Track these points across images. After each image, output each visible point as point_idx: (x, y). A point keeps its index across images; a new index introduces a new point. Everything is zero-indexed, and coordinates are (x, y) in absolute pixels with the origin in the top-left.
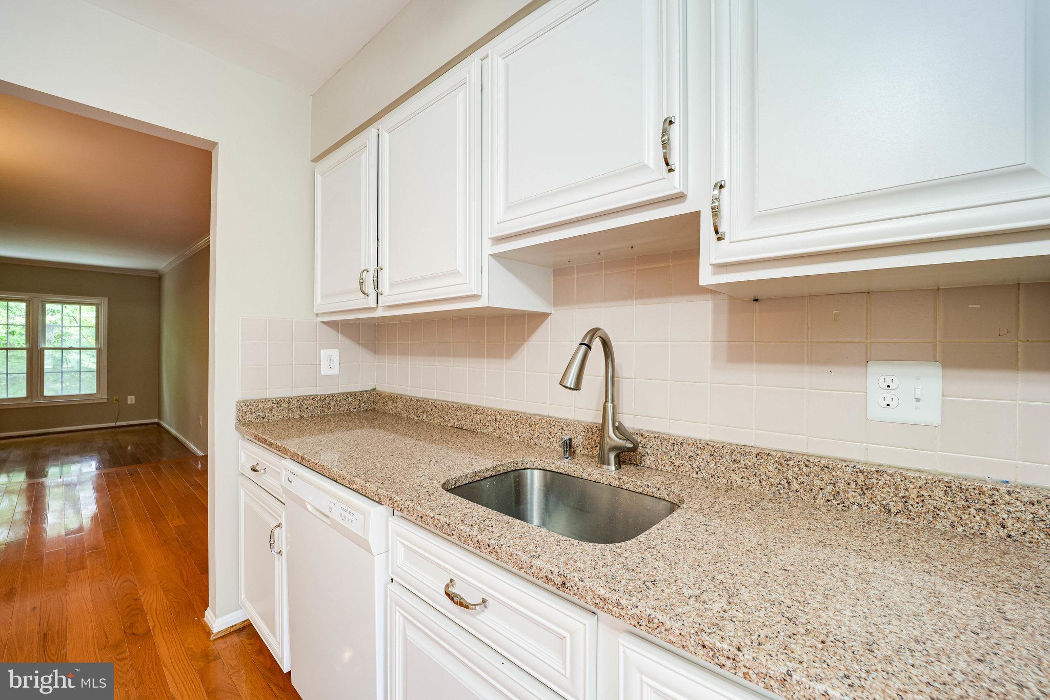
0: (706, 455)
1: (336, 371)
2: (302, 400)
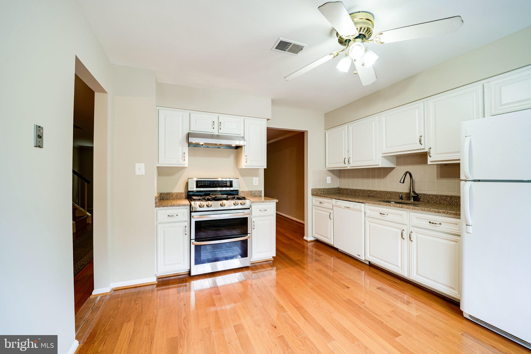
0: (435, 197)
1: (330, 182)
2: (324, 189)
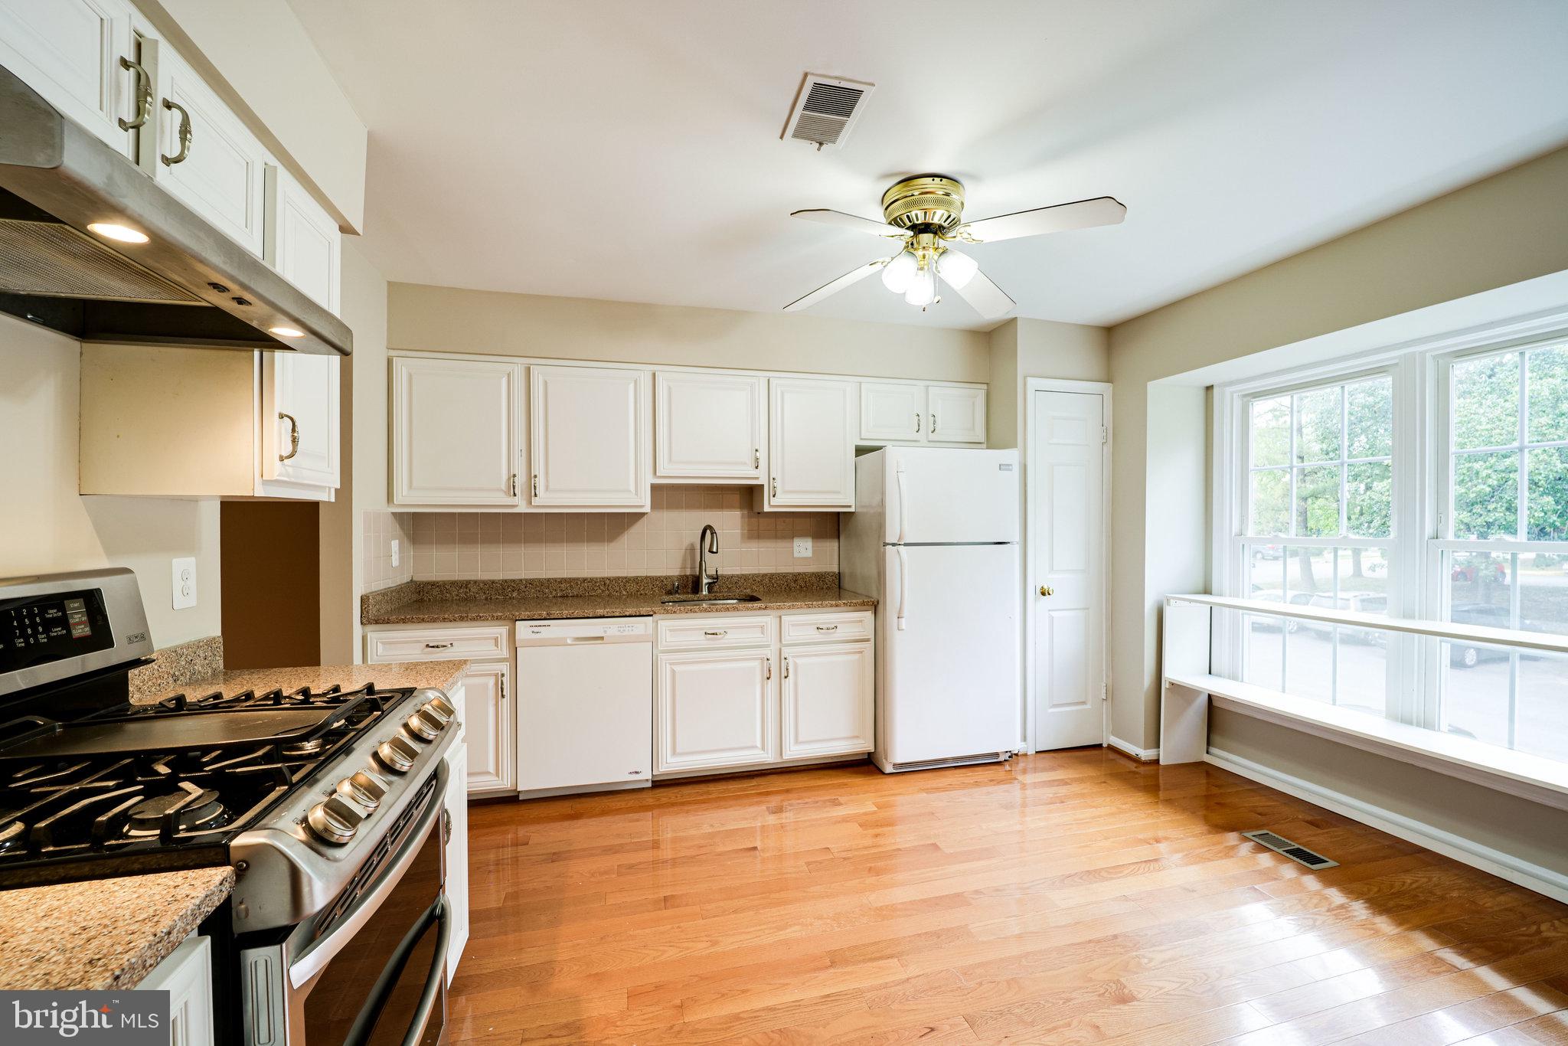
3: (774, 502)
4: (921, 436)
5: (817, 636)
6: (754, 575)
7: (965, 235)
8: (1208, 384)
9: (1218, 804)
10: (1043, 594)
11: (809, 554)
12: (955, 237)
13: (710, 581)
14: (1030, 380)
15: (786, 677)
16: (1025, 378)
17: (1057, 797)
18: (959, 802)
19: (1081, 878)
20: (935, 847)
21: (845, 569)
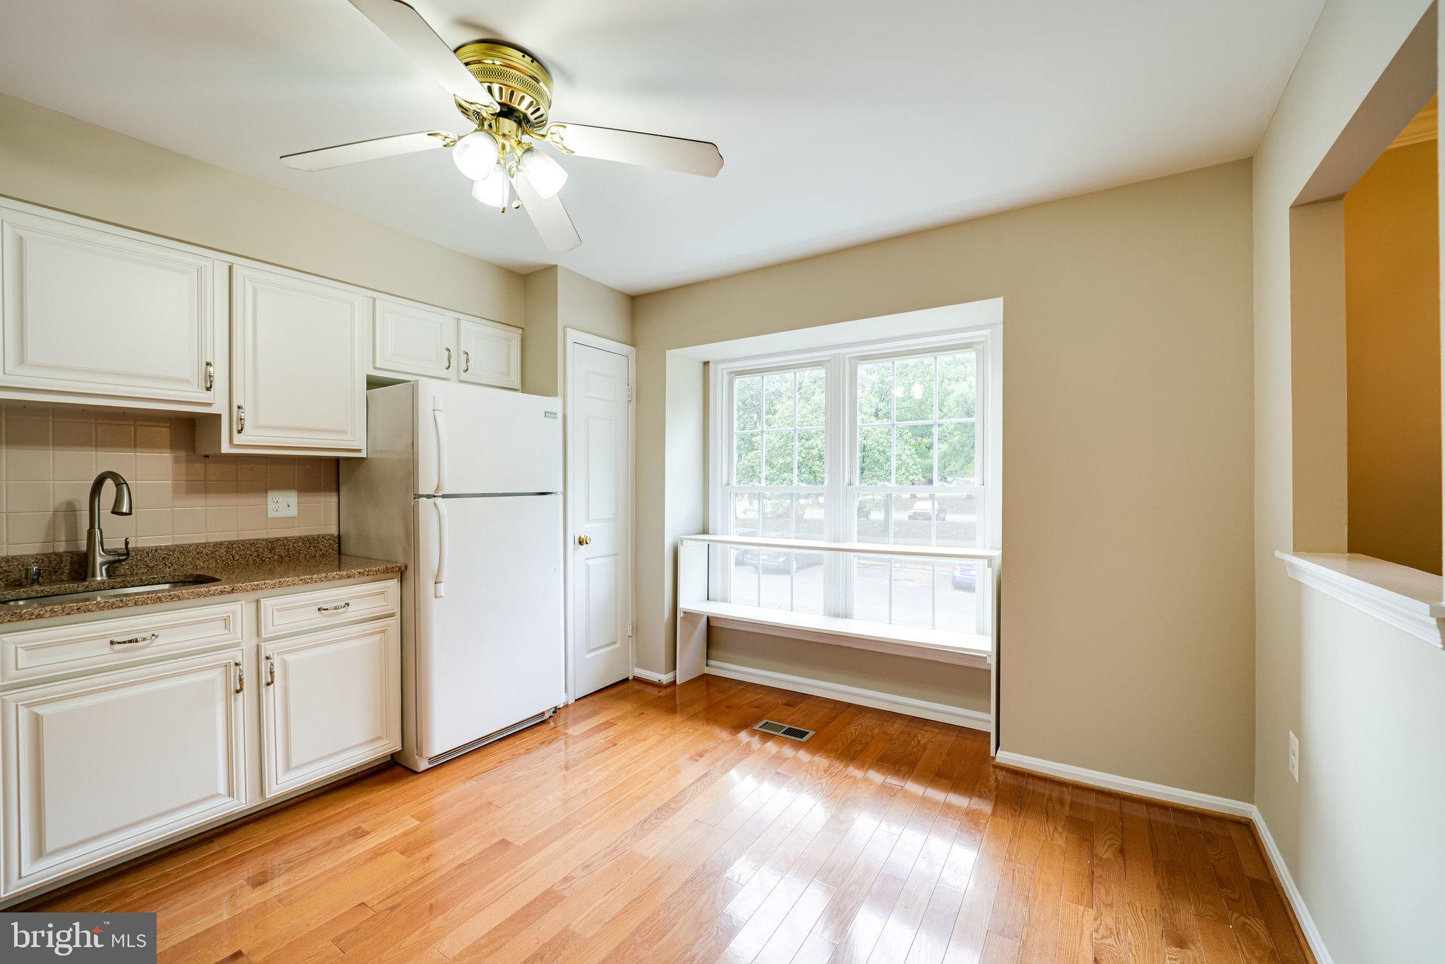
3: (238, 439)
4: (451, 373)
5: (320, 620)
6: (198, 545)
7: (556, 138)
8: (706, 360)
9: (728, 707)
10: (581, 543)
11: (293, 512)
12: (543, 136)
13: (111, 558)
14: (569, 331)
15: (268, 684)
16: (565, 327)
17: (609, 741)
18: (515, 779)
19: (656, 818)
20: (504, 843)
21: (348, 528)
